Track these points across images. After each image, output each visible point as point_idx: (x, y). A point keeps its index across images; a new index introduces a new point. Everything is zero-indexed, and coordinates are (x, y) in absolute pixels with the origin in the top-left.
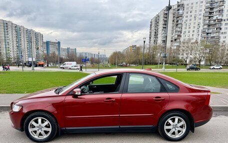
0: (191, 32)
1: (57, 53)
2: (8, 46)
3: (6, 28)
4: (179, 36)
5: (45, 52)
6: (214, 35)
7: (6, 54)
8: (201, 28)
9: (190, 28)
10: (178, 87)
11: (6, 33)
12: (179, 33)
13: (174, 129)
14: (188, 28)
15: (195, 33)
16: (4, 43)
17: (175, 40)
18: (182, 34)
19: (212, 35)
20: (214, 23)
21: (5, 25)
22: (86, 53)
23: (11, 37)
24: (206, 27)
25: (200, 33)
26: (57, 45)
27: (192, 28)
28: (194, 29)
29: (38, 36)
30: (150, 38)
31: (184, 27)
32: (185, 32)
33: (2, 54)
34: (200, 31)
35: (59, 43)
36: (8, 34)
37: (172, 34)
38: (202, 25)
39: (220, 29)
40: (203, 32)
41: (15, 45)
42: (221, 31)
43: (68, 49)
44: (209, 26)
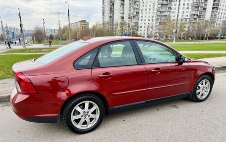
0: (148, 10)
4: (138, 13)
6: (166, 14)
8: (156, 7)
9: (146, 6)
12: (138, 11)
14: (145, 6)
15: (151, 11)
17: (134, 17)
18: (140, 12)
19: (164, 14)
20: (166, 3)
24: (160, 6)
25: (155, 11)
27: (148, 6)
28: (150, 8)
30: (104, 13)
31: (141, 4)
32: (142, 10)
34: (155, 9)
37: (130, 11)
38: (156, 4)
39: (171, 8)
40: (158, 11)
42: (172, 11)
44: (162, 5)
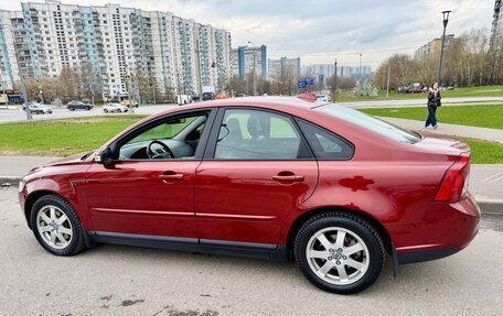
1: (258, 72)
2: (166, 65)
3: (162, 27)
5: (236, 72)
7: (165, 80)
10: (352, 146)
11: (164, 38)
13: (334, 261)
16: (160, 59)
21: (162, 21)
22: (321, 67)
23: (171, 45)
26: (259, 53)
29: (221, 37)
33: (158, 81)
35: (263, 49)
36: (166, 40)
41: (179, 62)
43: (283, 60)
